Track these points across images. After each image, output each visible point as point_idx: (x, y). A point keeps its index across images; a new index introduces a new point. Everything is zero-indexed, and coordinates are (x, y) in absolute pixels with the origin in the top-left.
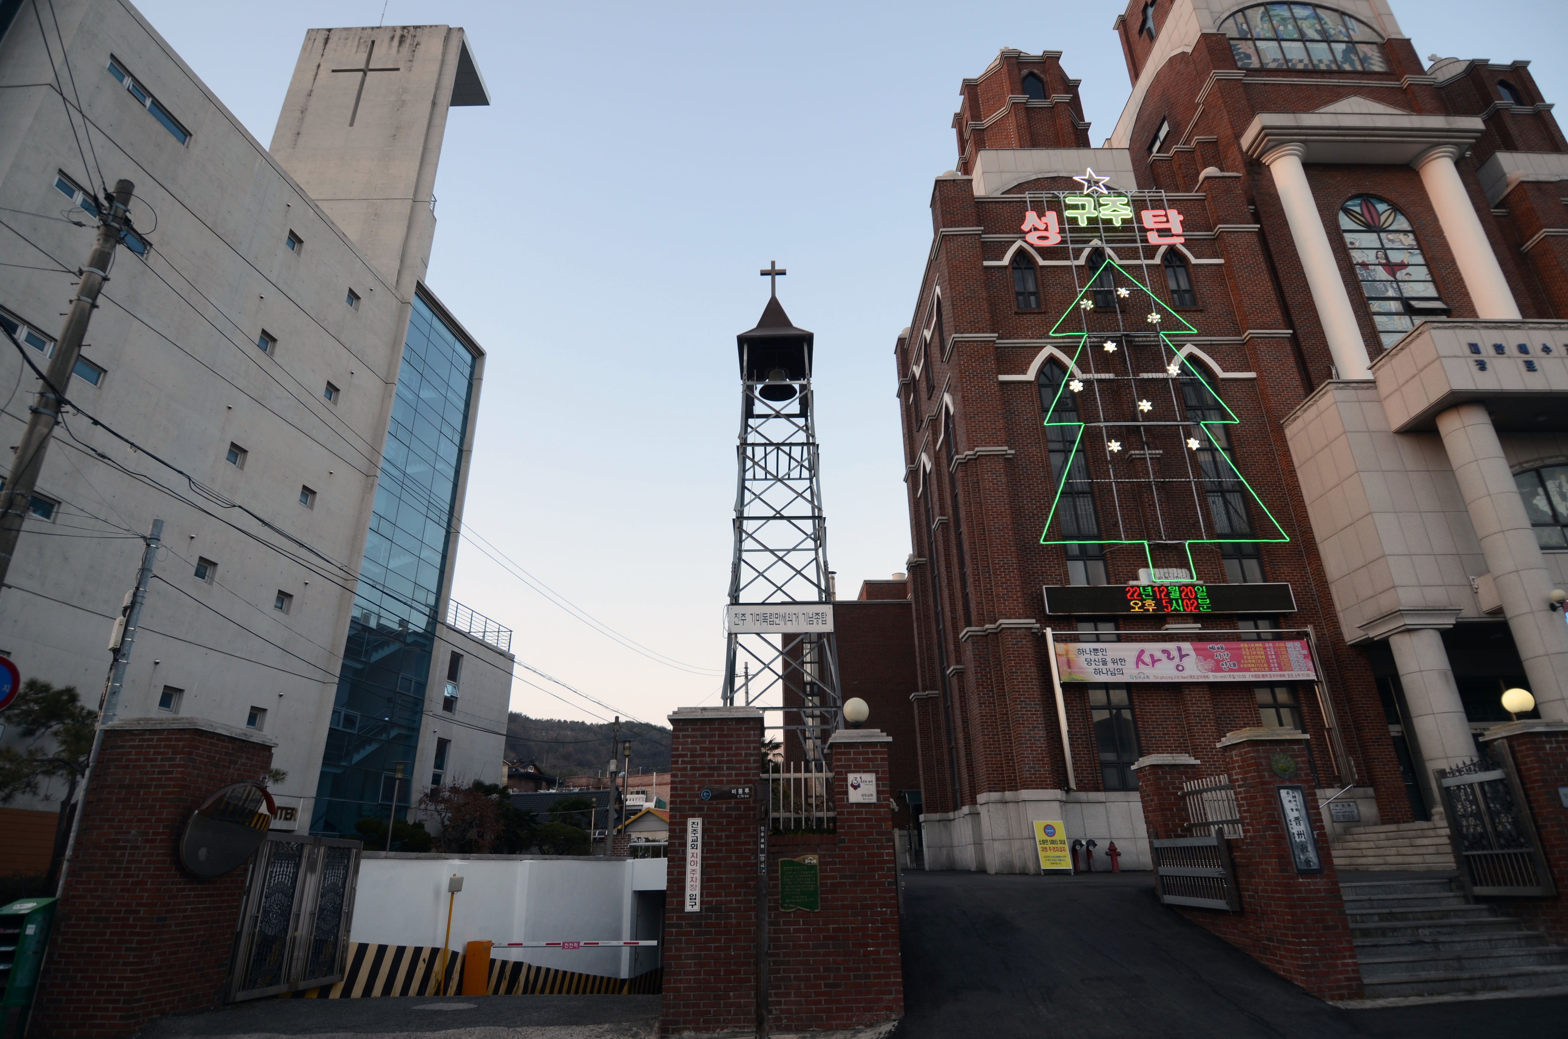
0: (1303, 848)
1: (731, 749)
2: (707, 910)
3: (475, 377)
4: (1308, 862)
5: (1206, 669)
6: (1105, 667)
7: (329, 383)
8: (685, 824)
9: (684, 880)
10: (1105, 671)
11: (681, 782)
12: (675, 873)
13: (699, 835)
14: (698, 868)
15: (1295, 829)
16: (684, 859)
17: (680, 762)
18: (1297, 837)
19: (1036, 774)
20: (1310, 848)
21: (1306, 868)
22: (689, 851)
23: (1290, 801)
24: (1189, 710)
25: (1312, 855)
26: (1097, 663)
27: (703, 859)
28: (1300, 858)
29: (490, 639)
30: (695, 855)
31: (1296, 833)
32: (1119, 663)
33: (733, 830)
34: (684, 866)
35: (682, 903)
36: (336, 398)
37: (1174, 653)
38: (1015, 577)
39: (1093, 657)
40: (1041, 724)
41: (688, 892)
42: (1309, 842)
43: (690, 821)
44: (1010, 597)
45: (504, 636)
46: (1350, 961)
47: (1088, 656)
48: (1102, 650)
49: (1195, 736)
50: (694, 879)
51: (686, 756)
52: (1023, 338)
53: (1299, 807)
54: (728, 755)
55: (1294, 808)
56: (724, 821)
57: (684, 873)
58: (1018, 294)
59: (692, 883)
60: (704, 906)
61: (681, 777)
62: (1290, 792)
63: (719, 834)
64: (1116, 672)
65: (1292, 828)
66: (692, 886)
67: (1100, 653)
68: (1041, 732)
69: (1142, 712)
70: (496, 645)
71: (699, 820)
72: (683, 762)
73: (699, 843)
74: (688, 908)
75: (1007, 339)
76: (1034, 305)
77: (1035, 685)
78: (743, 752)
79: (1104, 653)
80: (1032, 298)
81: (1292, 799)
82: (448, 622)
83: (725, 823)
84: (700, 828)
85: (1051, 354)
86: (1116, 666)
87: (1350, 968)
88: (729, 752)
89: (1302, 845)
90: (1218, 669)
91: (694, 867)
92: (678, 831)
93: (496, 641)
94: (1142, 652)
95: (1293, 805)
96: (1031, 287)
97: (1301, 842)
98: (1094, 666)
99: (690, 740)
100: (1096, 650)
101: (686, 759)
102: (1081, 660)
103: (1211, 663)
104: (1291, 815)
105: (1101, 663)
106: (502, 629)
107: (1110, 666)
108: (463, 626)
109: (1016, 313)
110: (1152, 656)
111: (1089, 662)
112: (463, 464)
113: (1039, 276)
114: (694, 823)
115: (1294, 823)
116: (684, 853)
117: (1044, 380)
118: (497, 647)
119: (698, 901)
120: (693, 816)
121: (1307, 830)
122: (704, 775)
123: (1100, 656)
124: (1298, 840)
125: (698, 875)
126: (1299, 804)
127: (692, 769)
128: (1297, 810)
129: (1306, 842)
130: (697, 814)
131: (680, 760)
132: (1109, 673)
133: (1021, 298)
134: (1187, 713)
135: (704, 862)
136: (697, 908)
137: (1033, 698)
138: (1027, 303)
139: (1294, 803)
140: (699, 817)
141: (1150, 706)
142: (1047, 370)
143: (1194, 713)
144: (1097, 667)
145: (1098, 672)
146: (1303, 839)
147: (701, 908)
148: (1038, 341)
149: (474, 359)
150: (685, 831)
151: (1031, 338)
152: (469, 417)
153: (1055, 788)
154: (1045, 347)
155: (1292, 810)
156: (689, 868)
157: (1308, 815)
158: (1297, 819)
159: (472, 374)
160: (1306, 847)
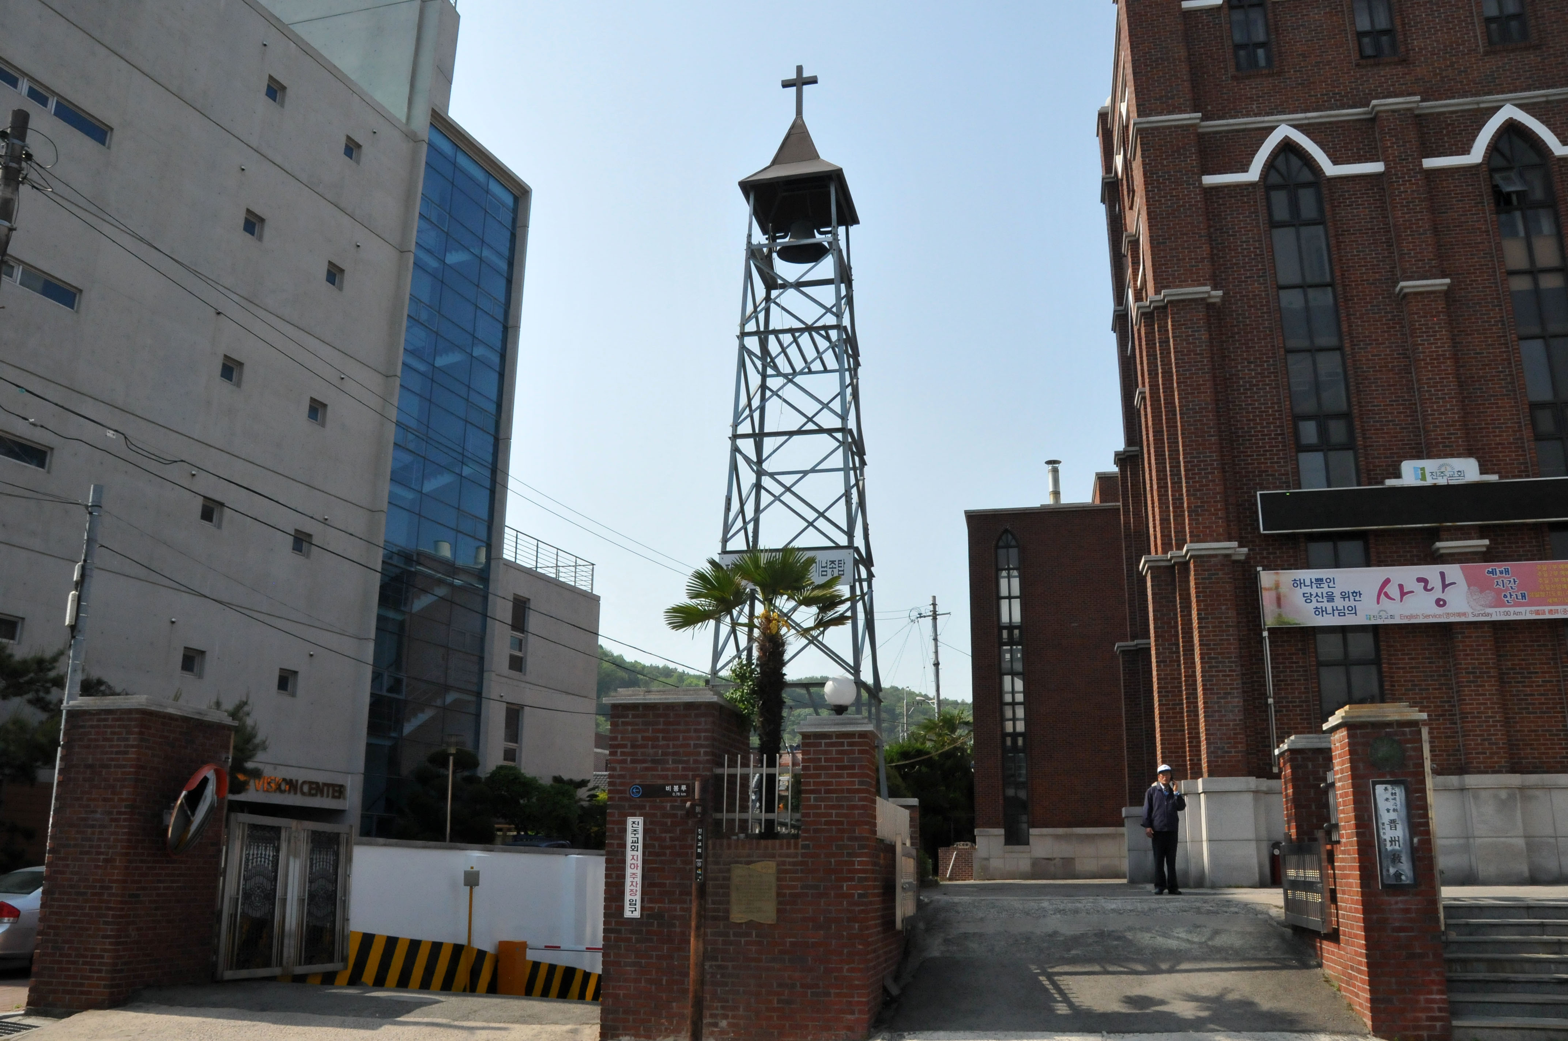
0: (1395, 858)
1: (677, 739)
2: (649, 916)
3: (519, 224)
4: (1398, 875)
5: (1482, 605)
6: (1332, 604)
7: (329, 262)
8: (625, 823)
9: (623, 884)
10: (1330, 610)
11: (620, 776)
12: (614, 876)
13: (640, 836)
14: (639, 872)
15: (1387, 834)
16: (624, 861)
17: (619, 754)
18: (1388, 844)
19: (1224, 757)
20: (1404, 858)
21: (1395, 883)
22: (629, 853)
23: (1387, 799)
24: (1461, 664)
25: (1405, 867)
26: (1320, 599)
27: (644, 862)
28: (1388, 871)
29: (566, 577)
30: (635, 857)
31: (1388, 839)
32: (1352, 598)
33: (678, 832)
34: (623, 869)
35: (622, 908)
36: (342, 282)
37: (1435, 581)
38: (1214, 481)
39: (1314, 590)
40: (1237, 689)
41: (628, 897)
42: (1404, 851)
43: (630, 820)
44: (1206, 510)
45: (584, 572)
46: (1438, 997)
47: (1307, 590)
48: (1329, 580)
49: (1465, 700)
50: (634, 884)
51: (625, 746)
52: (1243, 116)
53: (1398, 807)
54: (674, 746)
55: (1391, 808)
56: (669, 821)
57: (623, 877)
58: (1238, 47)
59: (632, 888)
60: (645, 913)
61: (620, 771)
62: (1389, 787)
63: (663, 835)
64: (1347, 612)
65: (1384, 833)
66: (632, 890)
67: (1325, 585)
68: (1236, 700)
69: (1392, 668)
70: (573, 584)
71: (640, 820)
72: (623, 754)
73: (640, 845)
74: (628, 914)
75: (1219, 118)
76: (1262, 62)
77: (1232, 635)
78: (692, 743)
79: (1331, 585)
80: (1261, 52)
81: (1390, 797)
82: (505, 556)
83: (669, 824)
84: (640, 828)
85: (1286, 137)
86: (1347, 603)
87: (1435, 1006)
88: (675, 742)
89: (1394, 855)
90: (1499, 603)
91: (635, 871)
92: (616, 830)
93: (573, 579)
94: (1387, 582)
95: (1390, 805)
96: (1260, 35)
97: (1393, 850)
98: (1314, 604)
99: (630, 728)
100: (1319, 581)
101: (625, 750)
102: (1296, 597)
103: (1490, 596)
104: (1386, 817)
105: (1325, 599)
106: (579, 562)
107: (1339, 603)
108: (526, 560)
109: (1234, 78)
110: (1401, 587)
111: (1308, 598)
112: (509, 346)
113: (1270, 16)
114: (634, 823)
115: (1387, 827)
116: (624, 854)
117: (1275, 178)
118: (575, 587)
119: (638, 906)
120: (634, 815)
121: (1404, 835)
122: (647, 769)
123: (1325, 589)
124: (1389, 848)
125: (639, 879)
126: (1398, 803)
127: (633, 761)
128: (1394, 810)
129: (1400, 851)
130: (638, 813)
131: (619, 750)
132: (1336, 613)
133: (1242, 53)
134: (1457, 669)
135: (647, 866)
136: (637, 914)
137: (1228, 653)
138: (1253, 61)
139: (1393, 802)
140: (640, 815)
141: (1404, 659)
142: (1280, 162)
143: (1467, 668)
144: (1319, 605)
145: (1319, 611)
146: (1397, 847)
147: (642, 915)
148: (1266, 118)
149: (516, 199)
150: (624, 830)
151: (1256, 115)
152: (514, 281)
153: (1250, 774)
154: (1278, 126)
155: (1388, 811)
156: (629, 871)
157: (1410, 817)
158: (1393, 822)
159: (514, 221)
160: (1399, 857)
